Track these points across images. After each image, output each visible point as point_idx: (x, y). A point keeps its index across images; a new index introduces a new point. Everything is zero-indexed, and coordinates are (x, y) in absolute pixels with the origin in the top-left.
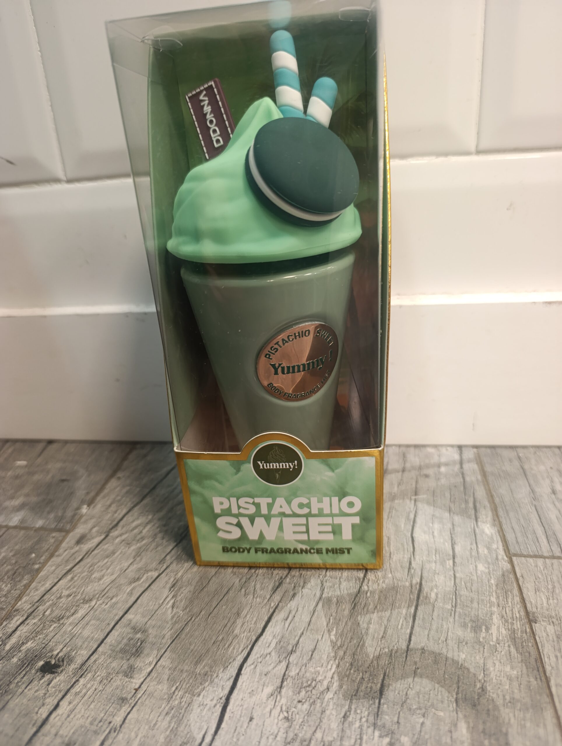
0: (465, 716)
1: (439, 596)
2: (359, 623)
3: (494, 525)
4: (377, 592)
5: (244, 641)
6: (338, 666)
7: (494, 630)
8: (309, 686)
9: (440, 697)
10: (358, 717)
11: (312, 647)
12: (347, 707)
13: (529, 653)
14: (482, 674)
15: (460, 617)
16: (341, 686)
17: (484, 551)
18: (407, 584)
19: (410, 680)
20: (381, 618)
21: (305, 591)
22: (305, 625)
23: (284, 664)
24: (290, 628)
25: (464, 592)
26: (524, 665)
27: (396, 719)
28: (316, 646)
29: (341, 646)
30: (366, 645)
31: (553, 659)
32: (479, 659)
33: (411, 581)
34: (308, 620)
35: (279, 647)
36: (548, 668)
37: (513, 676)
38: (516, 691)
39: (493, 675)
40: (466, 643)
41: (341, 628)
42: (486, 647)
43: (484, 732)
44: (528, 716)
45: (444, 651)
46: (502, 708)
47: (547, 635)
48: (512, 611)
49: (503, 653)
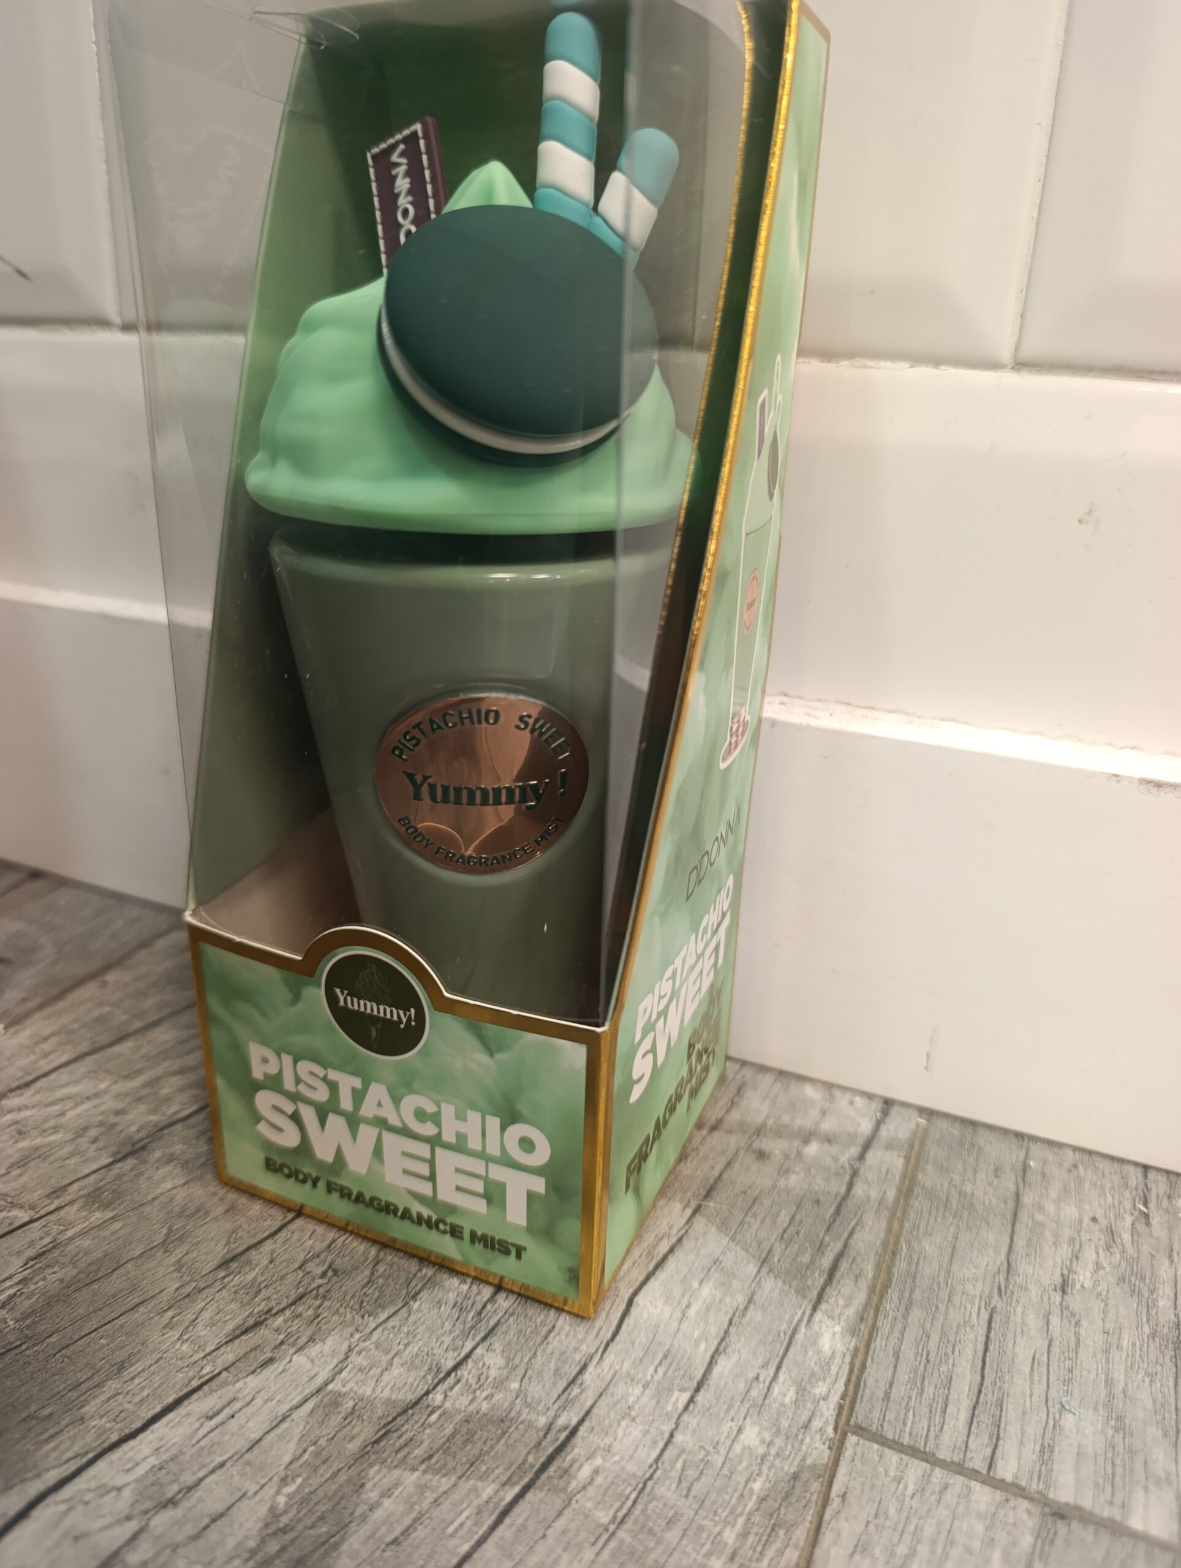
1: (599, 1480)
2: (362, 1485)
3: (853, 1332)
4: (458, 1418)
5: (89, 1438)
11: (219, 1507)
15: (614, 1555)
17: (784, 1392)
18: (542, 1421)
20: (422, 1488)
21: (300, 1360)
22: (242, 1444)
23: (132, 1527)
24: (203, 1443)
25: (666, 1490)
28: (228, 1509)
29: (284, 1531)
30: (344, 1547)
33: (556, 1417)
34: (256, 1435)
35: (151, 1478)
41: (315, 1482)
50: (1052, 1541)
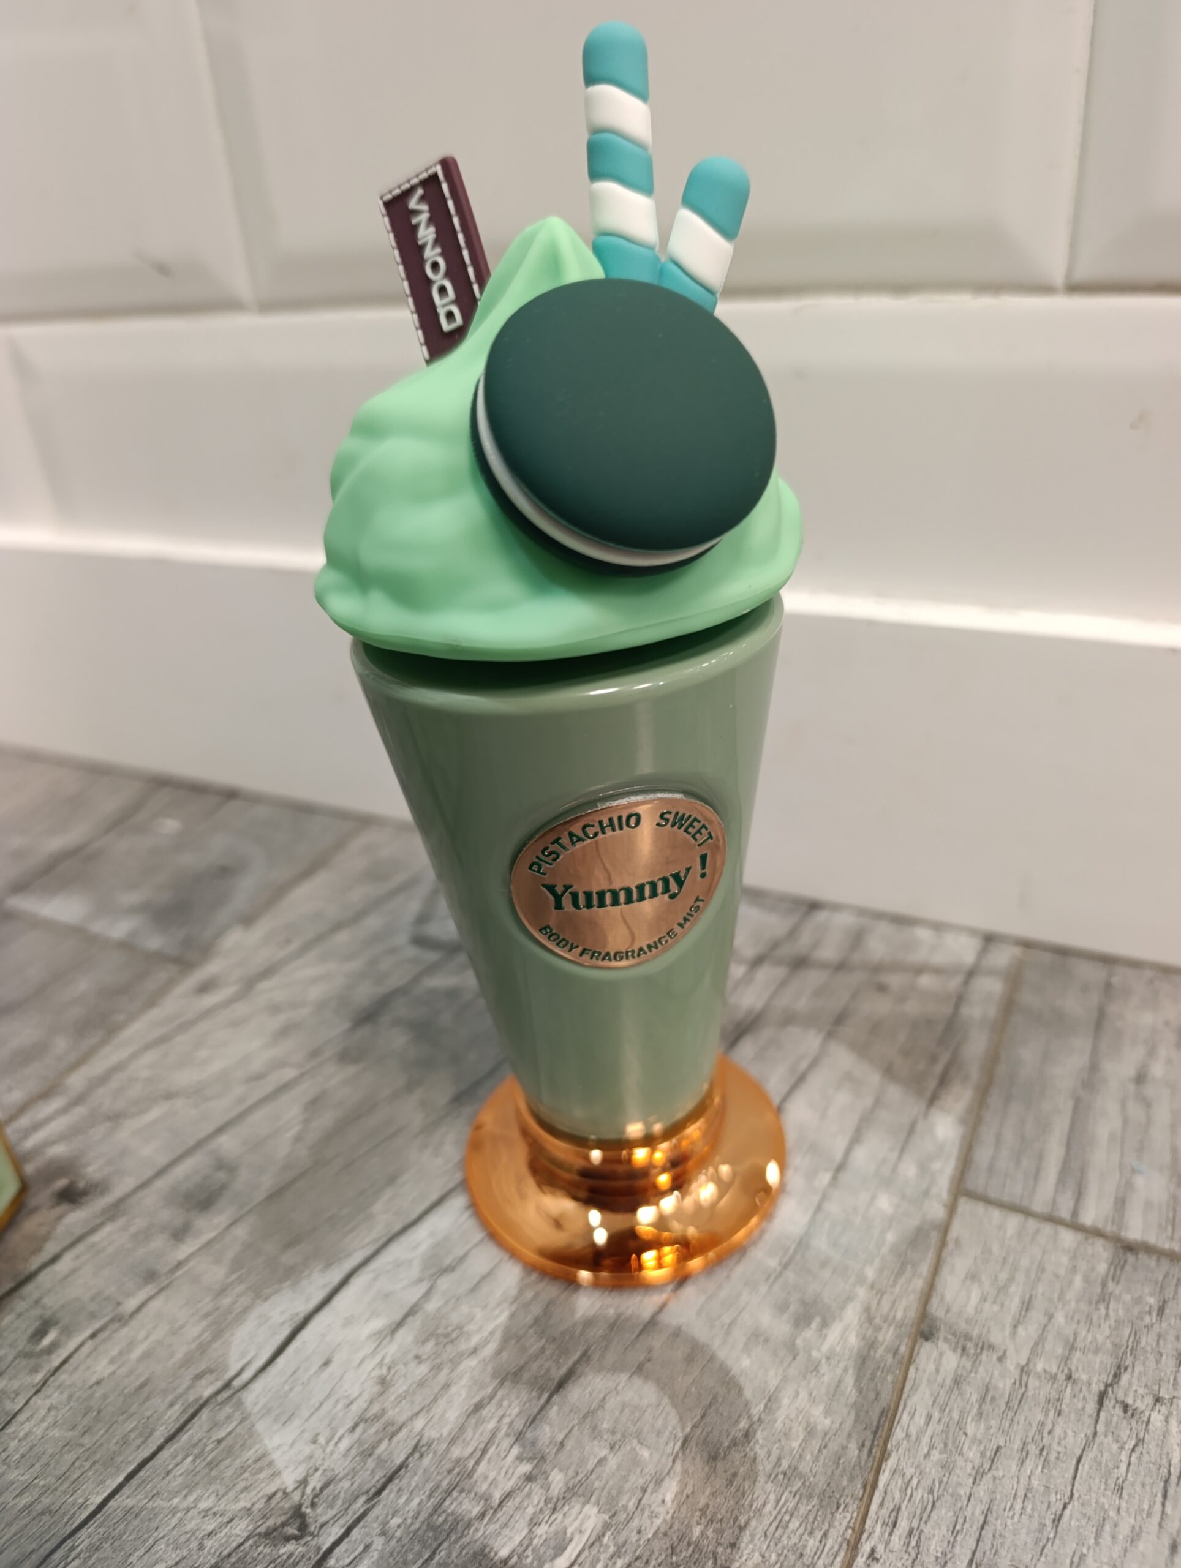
0: (685, 1472)
3: (963, 1121)
5: (380, 1228)
6: (512, 1316)
7: (834, 1334)
8: (447, 1335)
9: (660, 1422)
10: (500, 1412)
12: (490, 1390)
13: (878, 1394)
14: (762, 1406)
15: (782, 1288)
16: (498, 1352)
17: (909, 1170)
19: (623, 1377)
23: (423, 1287)
25: (819, 1243)
26: (853, 1413)
27: (560, 1437)
31: (920, 1420)
32: (773, 1379)
35: (431, 1253)
36: (898, 1434)
37: (819, 1427)
38: (808, 1457)
39: (781, 1416)
40: (766, 1340)
42: (799, 1358)
43: (703, 1511)
44: (803, 1509)
45: (716, 1344)
46: (761, 1479)
47: (937, 1371)
48: (894, 1303)
49: (826, 1378)
50: (1123, 1268)
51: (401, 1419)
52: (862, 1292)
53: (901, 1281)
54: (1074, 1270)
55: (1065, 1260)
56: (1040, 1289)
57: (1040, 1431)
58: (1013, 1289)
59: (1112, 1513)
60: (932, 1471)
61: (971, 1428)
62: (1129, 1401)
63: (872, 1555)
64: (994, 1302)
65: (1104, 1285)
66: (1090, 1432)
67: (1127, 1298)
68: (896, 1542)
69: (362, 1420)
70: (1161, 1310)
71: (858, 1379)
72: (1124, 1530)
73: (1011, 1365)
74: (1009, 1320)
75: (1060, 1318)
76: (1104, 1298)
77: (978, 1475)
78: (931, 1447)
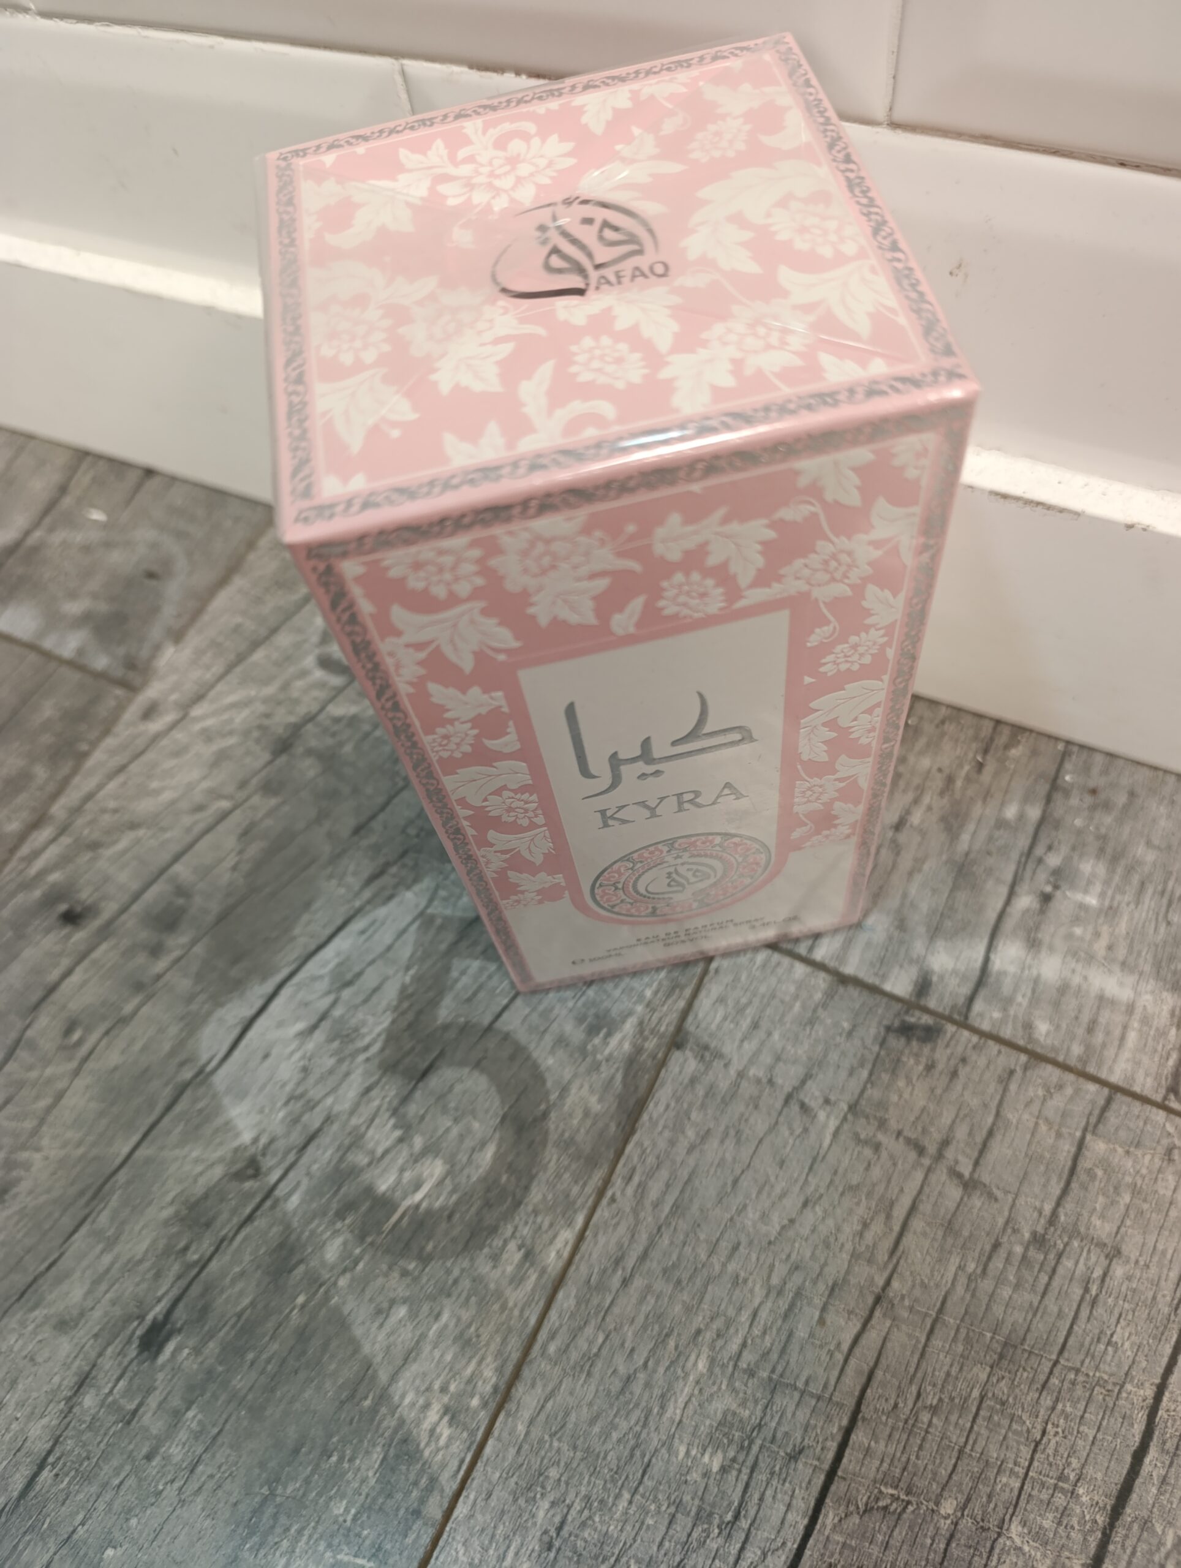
0: (501, 1139)
2: (450, 969)
5: (299, 950)
6: (393, 1022)
7: (614, 1041)
8: (347, 1036)
9: (488, 1103)
10: (383, 1094)
11: (375, 984)
12: (376, 1077)
13: (636, 1088)
14: (557, 1094)
16: (382, 1050)
19: (466, 1070)
21: (408, 894)
22: (383, 948)
24: (362, 948)
26: (617, 1101)
27: (422, 1112)
28: (380, 985)
30: (443, 1003)
31: (661, 1108)
32: (567, 1074)
36: (645, 1117)
37: (593, 1111)
38: (582, 1131)
39: (569, 1101)
40: (567, 1045)
42: (587, 1059)
43: (510, 1165)
44: (574, 1166)
45: (532, 1046)
46: (550, 1145)
47: (680, 1072)
48: (660, 1019)
49: (603, 1075)
51: (317, 1098)
52: (639, 1008)
53: (670, 1001)
54: (796, 997)
55: (792, 989)
56: (769, 1011)
57: (740, 1120)
58: (748, 1011)
59: (772, 1179)
60: (662, 1144)
61: (694, 1115)
62: (807, 1101)
63: (613, 1200)
64: (732, 1021)
65: (815, 1011)
66: (773, 1121)
67: (829, 1021)
68: (630, 1190)
69: (291, 1098)
70: (850, 1034)
71: (625, 1077)
72: (778, 1190)
73: (733, 1072)
74: (739, 1036)
75: (776, 1036)
76: (812, 1022)
77: (691, 1149)
78: (665, 1127)
